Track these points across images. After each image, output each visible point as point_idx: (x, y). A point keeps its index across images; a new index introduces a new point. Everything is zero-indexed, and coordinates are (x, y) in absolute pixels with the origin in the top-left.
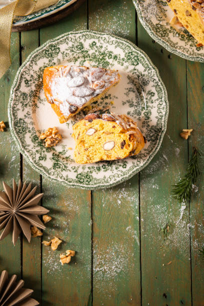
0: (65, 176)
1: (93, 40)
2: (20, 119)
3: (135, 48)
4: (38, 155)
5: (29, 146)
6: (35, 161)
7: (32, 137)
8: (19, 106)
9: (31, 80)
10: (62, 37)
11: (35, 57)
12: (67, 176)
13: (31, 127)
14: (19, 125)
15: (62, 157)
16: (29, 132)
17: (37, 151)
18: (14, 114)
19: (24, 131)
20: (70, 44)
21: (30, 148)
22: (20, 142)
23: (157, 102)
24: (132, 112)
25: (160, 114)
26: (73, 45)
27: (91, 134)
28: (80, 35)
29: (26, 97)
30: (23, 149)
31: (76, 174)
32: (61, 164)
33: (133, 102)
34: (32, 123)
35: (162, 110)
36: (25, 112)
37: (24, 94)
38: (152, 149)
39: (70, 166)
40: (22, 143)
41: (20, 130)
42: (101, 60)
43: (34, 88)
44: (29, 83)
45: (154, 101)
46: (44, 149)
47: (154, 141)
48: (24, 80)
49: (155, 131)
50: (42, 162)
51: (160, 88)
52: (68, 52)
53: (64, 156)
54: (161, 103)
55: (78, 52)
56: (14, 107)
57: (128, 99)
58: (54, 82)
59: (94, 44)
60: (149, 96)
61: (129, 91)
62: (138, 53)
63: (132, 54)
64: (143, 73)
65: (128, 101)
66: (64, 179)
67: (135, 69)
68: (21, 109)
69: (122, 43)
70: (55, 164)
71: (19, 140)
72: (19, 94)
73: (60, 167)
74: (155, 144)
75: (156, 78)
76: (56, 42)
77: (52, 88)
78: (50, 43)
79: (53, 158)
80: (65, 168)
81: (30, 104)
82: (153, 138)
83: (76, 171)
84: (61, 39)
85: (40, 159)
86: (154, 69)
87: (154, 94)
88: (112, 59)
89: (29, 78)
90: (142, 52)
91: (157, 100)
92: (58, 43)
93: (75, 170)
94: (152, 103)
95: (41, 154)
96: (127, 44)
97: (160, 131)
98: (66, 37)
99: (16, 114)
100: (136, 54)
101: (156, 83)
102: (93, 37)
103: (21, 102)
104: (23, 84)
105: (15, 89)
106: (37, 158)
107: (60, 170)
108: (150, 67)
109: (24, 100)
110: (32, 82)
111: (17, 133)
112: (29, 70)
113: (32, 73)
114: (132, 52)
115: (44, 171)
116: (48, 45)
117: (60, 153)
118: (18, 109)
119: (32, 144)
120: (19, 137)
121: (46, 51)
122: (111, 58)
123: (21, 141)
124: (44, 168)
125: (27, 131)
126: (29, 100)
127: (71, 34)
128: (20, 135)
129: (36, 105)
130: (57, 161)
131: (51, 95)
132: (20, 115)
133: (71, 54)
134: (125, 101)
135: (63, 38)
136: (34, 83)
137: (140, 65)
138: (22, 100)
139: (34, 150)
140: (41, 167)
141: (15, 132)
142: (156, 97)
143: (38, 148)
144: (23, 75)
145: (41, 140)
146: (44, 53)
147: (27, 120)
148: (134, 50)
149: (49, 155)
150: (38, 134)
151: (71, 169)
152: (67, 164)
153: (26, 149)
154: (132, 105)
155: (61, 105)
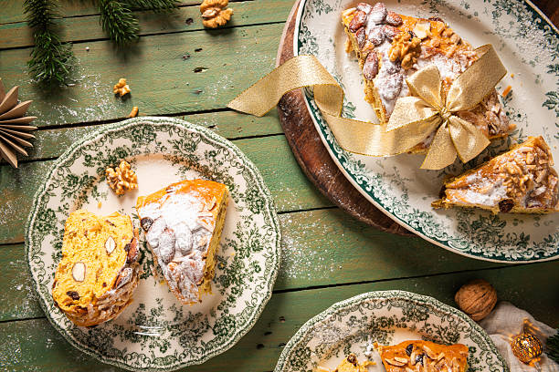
0: (54, 191)
1: (263, 268)
2: (155, 135)
3: (240, 333)
4: (94, 154)
5: (111, 142)
6: (84, 149)
7: (125, 149)
8: (176, 137)
9: (215, 160)
10: (274, 221)
11: (249, 173)
12: (53, 195)
13: (142, 149)
14: (146, 131)
15: (88, 191)
16: (134, 146)
17: (101, 153)
18: (163, 126)
19: (135, 137)
20: (262, 232)
21: (107, 143)
22: (118, 129)
23: (149, 355)
24: (143, 312)
25: (129, 357)
26: (260, 236)
27: (107, 244)
28: (274, 250)
29: (189, 149)
30: (106, 132)
31: (55, 208)
32: (76, 188)
33: (159, 316)
34: (147, 152)
35: (134, 361)
36: (165, 144)
37: (195, 147)
38: (75, 336)
39: (70, 200)
40: (117, 133)
41: (138, 132)
42: (234, 276)
43: (202, 163)
44: (211, 157)
45: (152, 349)
46: (102, 165)
47: (88, 340)
48: (216, 151)
49: (104, 344)
50: (82, 159)
51: (170, 363)
52: (252, 226)
53: (89, 194)
54: (146, 360)
55: (250, 241)
56: (174, 129)
57: (165, 308)
58: (194, 200)
59: (257, 268)
60: (162, 344)
61: (178, 312)
62: (231, 336)
63: (231, 326)
64: (199, 339)
65: (161, 308)
66: (49, 190)
67: (208, 327)
68: (171, 139)
69: (250, 315)
70: (77, 178)
71: (122, 128)
72: (195, 140)
73: (70, 185)
74: (82, 342)
75: (188, 359)
76: (268, 210)
77: (187, 196)
78: (267, 200)
79: (86, 176)
80: (67, 193)
81: (178, 154)
82: (93, 339)
83: (60, 210)
84: (271, 219)
85: (87, 156)
86: (202, 358)
87: (164, 352)
88: (230, 293)
89: (218, 158)
90: (231, 343)
91: (153, 356)
92: (266, 213)
93: (62, 208)
94: (150, 347)
95: (95, 159)
96: (248, 322)
97: (101, 352)
98: (273, 226)
99: (163, 129)
101: (180, 357)
102: (267, 270)
103: (182, 140)
104: (210, 148)
105: (203, 134)
106: (88, 153)
107: (66, 185)
108: (206, 353)
109: (186, 145)
110: (212, 162)
111: (133, 127)
112: (231, 160)
113: (227, 164)
114: (234, 326)
115: (66, 160)
116: (265, 196)
117: (96, 188)
118: (171, 134)
119: (113, 148)
120: (127, 130)
121: (257, 192)
122: (232, 292)
123: (119, 132)
124: (72, 161)
125: (135, 143)
126: (184, 152)
127: (277, 236)
128: (130, 132)
129: (176, 161)
130: (81, 182)
131: (177, 192)
132: (162, 136)
133: (249, 230)
134: (163, 303)
135: (272, 223)
136: (211, 165)
137: (213, 337)
138: (186, 142)
139: (102, 149)
140: (74, 156)
141: (135, 123)
142: (158, 354)
143: (105, 156)
144: (224, 150)
145: (119, 163)
146: (254, 188)
147: (153, 146)
148: (238, 331)
149: (92, 172)
150: (129, 158)
151: (64, 203)
152: (75, 197)
153: (106, 138)
154: (154, 312)
155: (158, 205)
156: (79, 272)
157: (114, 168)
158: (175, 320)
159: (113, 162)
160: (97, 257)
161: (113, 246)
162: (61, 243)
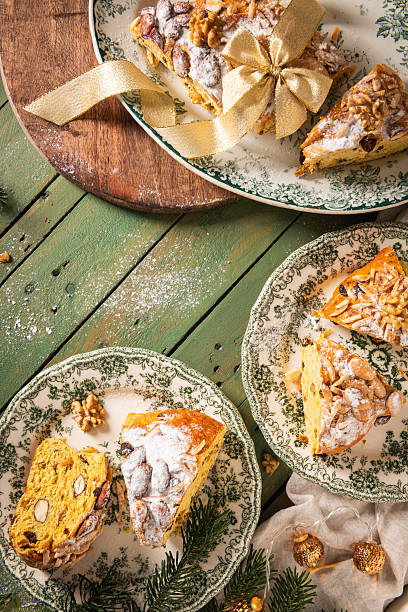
0: (16, 425)
1: (240, 520)
2: (127, 368)
3: (211, 592)
4: (60, 386)
5: (79, 374)
6: (50, 380)
7: (94, 381)
8: (149, 370)
9: (190, 398)
10: (253, 468)
11: (228, 414)
12: (15, 429)
13: (112, 382)
14: (117, 363)
15: (52, 425)
16: (103, 379)
17: (68, 385)
18: (136, 358)
19: (105, 369)
20: (240, 479)
21: (75, 375)
22: (87, 360)
24: (105, 561)
26: (237, 483)
27: (77, 484)
28: (252, 501)
29: (163, 384)
30: (74, 363)
31: (16, 444)
32: (39, 422)
33: (122, 566)
34: (117, 386)
36: (136, 377)
37: (169, 382)
38: (30, 586)
39: (31, 436)
40: (85, 364)
41: (108, 363)
43: (176, 399)
44: (187, 394)
46: (69, 398)
47: (44, 592)
48: (192, 387)
50: (47, 391)
52: (228, 472)
53: (53, 430)
55: (226, 488)
56: (148, 362)
57: (129, 559)
59: (233, 520)
61: (143, 564)
62: (201, 595)
63: (202, 584)
65: (124, 559)
66: (10, 423)
68: (144, 372)
69: (223, 572)
70: (41, 411)
71: (91, 359)
72: (170, 374)
73: (32, 419)
76: (247, 456)
79: (51, 409)
80: (29, 427)
81: (151, 389)
83: (21, 445)
84: (250, 466)
85: (52, 388)
89: (194, 395)
90: (201, 604)
92: (245, 458)
93: (23, 443)
95: (61, 391)
96: (221, 581)
98: (253, 474)
99: (136, 362)
100: (200, 591)
102: (244, 522)
103: (155, 374)
104: (186, 384)
105: (178, 369)
106: (54, 384)
107: (28, 418)
109: (159, 380)
110: (188, 400)
111: (103, 358)
112: (209, 398)
113: (203, 402)
114: (205, 584)
115: (31, 391)
116: (244, 440)
117: (60, 422)
118: (144, 367)
119: (81, 379)
120: (96, 361)
121: (236, 435)
123: (88, 363)
124: (36, 393)
125: (105, 375)
126: (158, 387)
127: (257, 485)
128: (99, 363)
129: (148, 396)
130: (45, 416)
132: (134, 369)
133: (224, 476)
134: (127, 552)
135: (251, 470)
136: (186, 403)
138: (159, 376)
139: (69, 381)
140: (39, 387)
141: (106, 355)
143: (72, 388)
144: (201, 387)
145: (86, 396)
146: (233, 430)
147: (123, 379)
148: (209, 590)
149: (57, 405)
150: (97, 391)
151: (25, 438)
152: (37, 431)
153: (74, 369)
154: (117, 562)
157: (80, 401)
158: (140, 572)
159: (80, 396)
160: (63, 497)
161: (82, 487)
162: (20, 482)
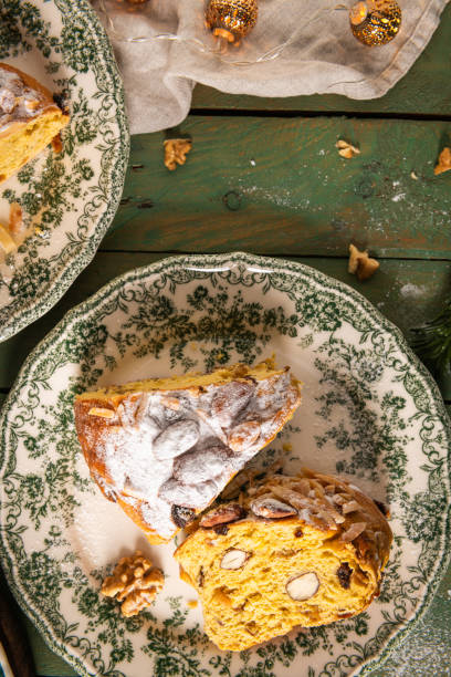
1: (195, 284)
2: (35, 555)
3: (321, 282)
4: (107, 649)
5: (74, 627)
6: (103, 669)
7: (78, 598)
8: (25, 518)
9: (41, 436)
10: (107, 295)
11: (40, 368)
13: (67, 568)
14: (33, 573)
15: (176, 634)
16: (68, 584)
17: (102, 637)
18: (13, 547)
19: (51, 588)
20: (134, 309)
21: (79, 633)
22: (47, 623)
23: (418, 424)
24: (349, 462)
25: (434, 457)
26: (141, 310)
27: (235, 565)
28: (157, 276)
29: (38, 487)
30: (59, 642)
32: (178, 657)
33: (346, 433)
34: (72, 557)
35: (437, 446)
36: (44, 532)
37: (31, 480)
38: (431, 564)
39: (203, 660)
40: (55, 623)
41: (39, 588)
42: (231, 330)
43: (55, 456)
44: (39, 444)
45: (406, 422)
46: (122, 626)
47: (431, 539)
48: (21, 440)
49: (428, 509)
50: (122, 667)
51: (417, 382)
52: (132, 331)
53: (183, 629)
54: (428, 425)
55: (159, 324)
56: (11, 526)
57: (329, 426)
59: (200, 294)
60: (391, 410)
61: (328, 402)
62: (333, 296)
63: (316, 301)
64: (359, 348)
65: (333, 434)
67: (332, 341)
68: (32, 525)
69: (283, 276)
70: (159, 662)
71: (43, 618)
72: (17, 484)
73: (176, 670)
74: (437, 548)
75: (399, 355)
76: (91, 312)
78: (75, 321)
79: (151, 647)
81: (55, 502)
82: (426, 530)
83: (225, 671)
84: (106, 301)
85: (115, 660)
86: (388, 330)
87: (403, 400)
88: (261, 325)
89: (34, 431)
90: (345, 291)
91: (416, 416)
92: (98, 314)
93: (220, 668)
94: (403, 427)
95: (114, 643)
96: (298, 275)
97: (443, 508)
98: (116, 293)
99: (19, 544)
100: (328, 299)
101: (402, 369)
103: (27, 506)
104: (22, 452)
105: (2, 473)
106: (106, 658)
108: (377, 327)
109: (33, 496)
110: (47, 439)
112: (29, 408)
113: (39, 413)
114: (314, 296)
116: (70, 327)
117: (167, 622)
118: (23, 529)
119: (83, 620)
120: (41, 608)
121: (68, 343)
122: (257, 322)
123: (50, 620)
125: (61, 585)
126: (47, 493)
127: (130, 279)
128: (44, 601)
129: (70, 501)
130: (164, 652)
131: (111, 482)
133: (140, 334)
134: (322, 434)
135: (111, 297)
136: (52, 439)
137: (346, 326)
138: (26, 498)
139: (93, 637)
142: (410, 409)
143: (103, 627)
144: (15, 427)
145: (108, 599)
146: (63, 350)
147: (55, 553)
148: (319, 287)
149: (139, 640)
150: (93, 585)
151: (210, 668)
152: (194, 653)
153: (70, 639)
154: (343, 443)
155: (144, 507)
156: (303, 587)
157: (119, 605)
158: (342, 402)
159: (110, 610)
160: (265, 571)
161: (233, 554)
162: (282, 648)
